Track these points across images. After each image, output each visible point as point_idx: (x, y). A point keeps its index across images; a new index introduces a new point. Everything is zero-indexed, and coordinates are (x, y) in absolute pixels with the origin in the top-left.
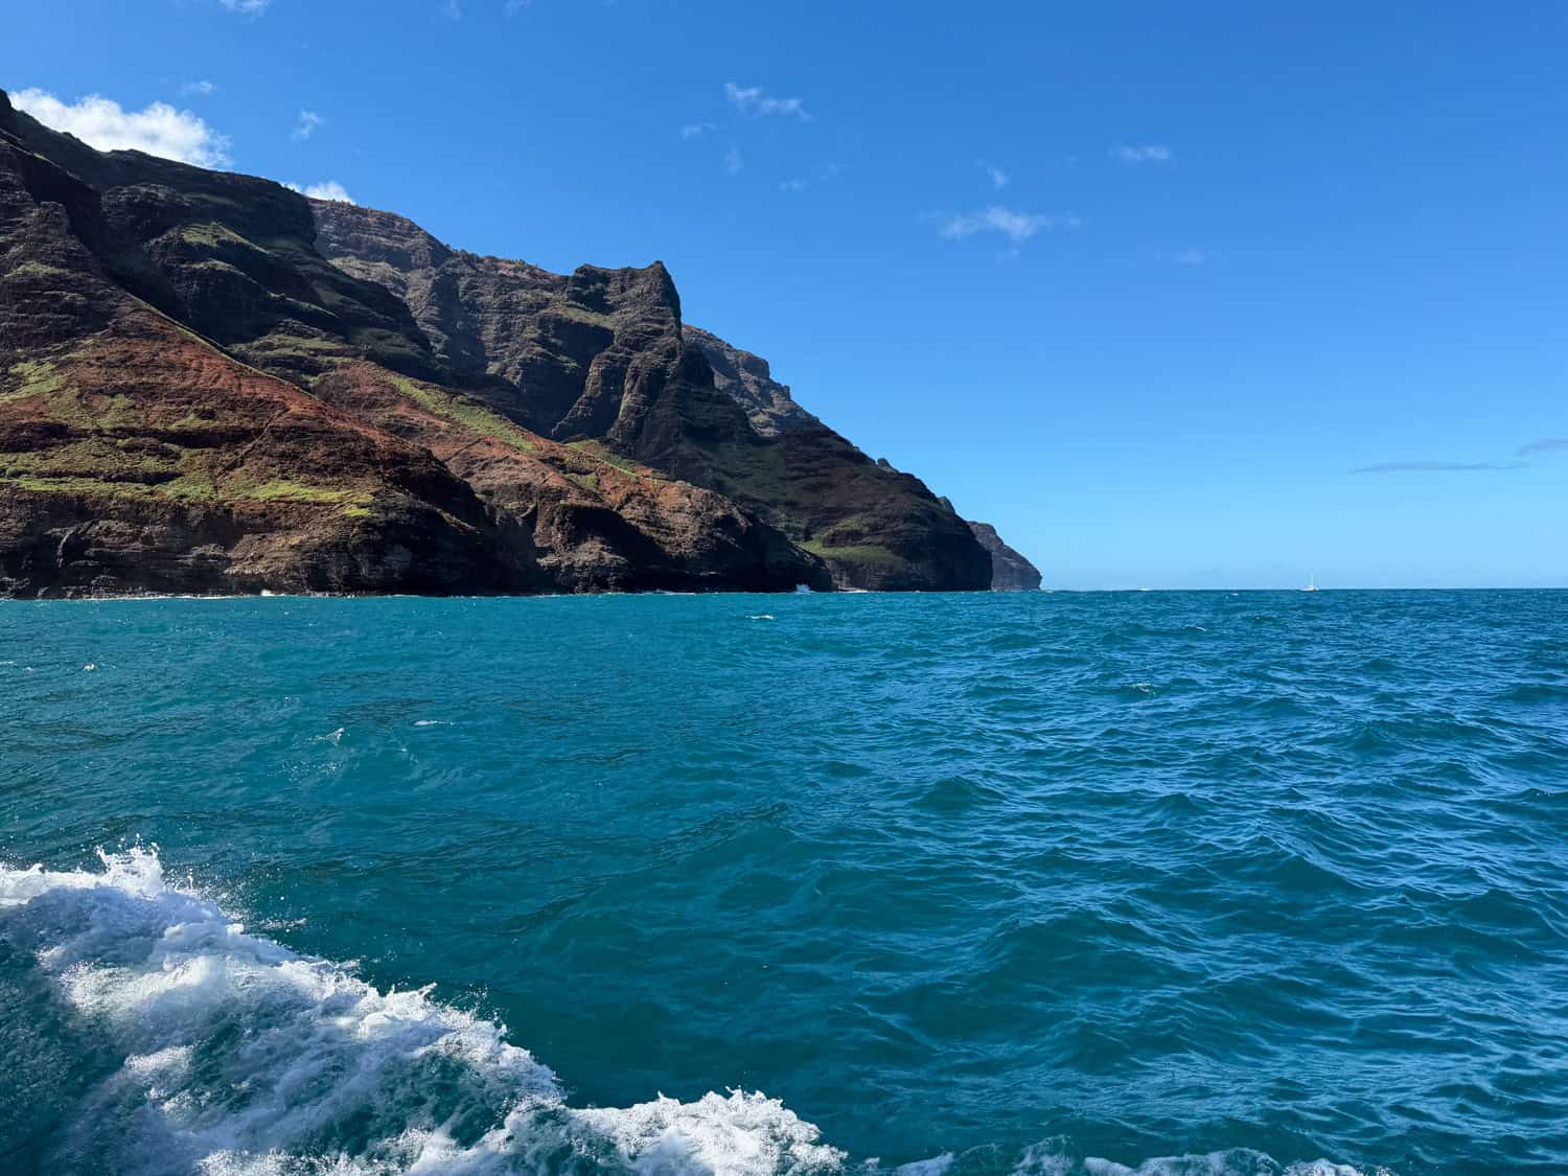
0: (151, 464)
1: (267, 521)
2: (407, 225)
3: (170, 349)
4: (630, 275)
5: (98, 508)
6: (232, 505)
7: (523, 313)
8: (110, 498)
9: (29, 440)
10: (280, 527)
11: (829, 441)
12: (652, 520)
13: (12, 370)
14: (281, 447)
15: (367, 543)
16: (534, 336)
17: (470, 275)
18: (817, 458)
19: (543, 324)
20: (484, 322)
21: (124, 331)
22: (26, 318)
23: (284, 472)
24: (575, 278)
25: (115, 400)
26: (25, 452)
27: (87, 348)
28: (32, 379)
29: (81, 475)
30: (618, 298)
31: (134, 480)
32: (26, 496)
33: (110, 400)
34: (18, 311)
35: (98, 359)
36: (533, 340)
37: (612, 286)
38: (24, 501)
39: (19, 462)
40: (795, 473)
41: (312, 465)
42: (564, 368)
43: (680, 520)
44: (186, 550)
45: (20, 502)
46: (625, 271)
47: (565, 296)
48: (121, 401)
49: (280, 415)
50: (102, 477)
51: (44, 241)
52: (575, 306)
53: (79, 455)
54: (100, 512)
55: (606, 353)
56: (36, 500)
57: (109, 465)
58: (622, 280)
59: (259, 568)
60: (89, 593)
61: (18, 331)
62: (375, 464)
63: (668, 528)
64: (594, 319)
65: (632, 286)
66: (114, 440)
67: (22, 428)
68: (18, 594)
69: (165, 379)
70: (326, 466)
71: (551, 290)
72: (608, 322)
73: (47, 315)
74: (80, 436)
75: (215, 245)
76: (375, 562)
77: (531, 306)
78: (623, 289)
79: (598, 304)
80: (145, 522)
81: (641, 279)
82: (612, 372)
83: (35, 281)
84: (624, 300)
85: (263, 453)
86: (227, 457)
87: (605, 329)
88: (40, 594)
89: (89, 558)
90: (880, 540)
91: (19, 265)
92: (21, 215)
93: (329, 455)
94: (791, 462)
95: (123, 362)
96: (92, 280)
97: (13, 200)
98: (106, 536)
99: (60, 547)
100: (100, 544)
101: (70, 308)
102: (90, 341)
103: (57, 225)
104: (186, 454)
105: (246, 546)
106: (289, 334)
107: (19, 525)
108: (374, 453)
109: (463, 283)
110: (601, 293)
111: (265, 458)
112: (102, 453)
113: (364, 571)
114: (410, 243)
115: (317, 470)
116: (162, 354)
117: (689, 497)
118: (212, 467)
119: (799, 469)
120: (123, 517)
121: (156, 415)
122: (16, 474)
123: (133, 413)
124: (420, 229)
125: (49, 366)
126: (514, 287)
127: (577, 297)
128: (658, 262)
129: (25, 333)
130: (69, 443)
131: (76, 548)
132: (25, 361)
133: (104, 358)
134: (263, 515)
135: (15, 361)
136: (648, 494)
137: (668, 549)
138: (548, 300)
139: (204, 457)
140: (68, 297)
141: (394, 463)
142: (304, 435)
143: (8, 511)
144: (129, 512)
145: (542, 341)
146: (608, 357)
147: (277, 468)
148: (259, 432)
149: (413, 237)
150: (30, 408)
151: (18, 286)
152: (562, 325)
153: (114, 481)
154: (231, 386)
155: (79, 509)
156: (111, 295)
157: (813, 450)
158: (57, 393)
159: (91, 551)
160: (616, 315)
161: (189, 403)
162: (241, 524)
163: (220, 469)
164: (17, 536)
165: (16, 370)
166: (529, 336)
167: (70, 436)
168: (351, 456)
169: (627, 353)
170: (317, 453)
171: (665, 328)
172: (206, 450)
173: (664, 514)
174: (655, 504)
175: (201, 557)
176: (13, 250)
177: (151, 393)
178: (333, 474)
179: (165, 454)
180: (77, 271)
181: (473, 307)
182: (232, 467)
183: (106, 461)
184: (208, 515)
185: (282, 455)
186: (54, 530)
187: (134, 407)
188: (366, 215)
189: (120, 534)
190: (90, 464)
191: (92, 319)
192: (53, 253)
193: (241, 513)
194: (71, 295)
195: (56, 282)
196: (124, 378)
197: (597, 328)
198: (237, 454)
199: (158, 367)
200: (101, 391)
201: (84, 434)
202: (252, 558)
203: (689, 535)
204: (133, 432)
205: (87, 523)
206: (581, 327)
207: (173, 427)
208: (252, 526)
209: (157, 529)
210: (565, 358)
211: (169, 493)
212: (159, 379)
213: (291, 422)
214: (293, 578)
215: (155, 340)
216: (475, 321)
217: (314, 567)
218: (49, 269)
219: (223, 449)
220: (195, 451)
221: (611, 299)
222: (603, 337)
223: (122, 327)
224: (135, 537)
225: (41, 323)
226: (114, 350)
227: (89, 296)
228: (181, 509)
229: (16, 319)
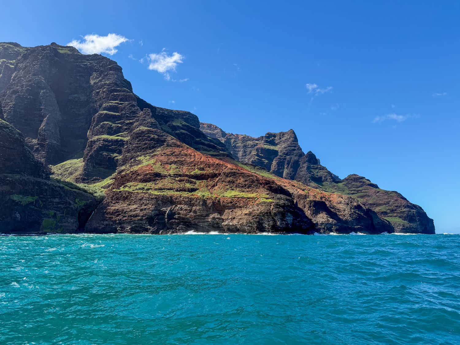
0: (188, 185)
1: (233, 205)
2: (215, 126)
3: (184, 150)
4: (282, 134)
5: (177, 200)
6: (220, 199)
7: (250, 148)
8: (181, 197)
9: (150, 178)
10: (238, 207)
11: (364, 180)
12: (332, 206)
13: (137, 159)
14: (228, 179)
15: (279, 212)
16: (255, 154)
17: (234, 138)
18: (361, 186)
19: (257, 150)
20: (239, 151)
21: (170, 145)
22: (140, 143)
23: (231, 187)
24: (266, 136)
25: (172, 166)
26: (149, 182)
27: (159, 151)
28: (144, 161)
29: (168, 189)
30: (279, 141)
31: (185, 191)
32: (154, 196)
33: (170, 166)
34: (138, 141)
35: (164, 153)
36: (254, 155)
37: (277, 138)
38: (153, 198)
39: (147, 186)
40: (352, 192)
41: (240, 185)
42: (264, 163)
43: (341, 207)
44: (208, 215)
45: (152, 199)
46: (281, 133)
47: (263, 142)
48: (173, 166)
49: (225, 169)
50: (175, 190)
51: (145, 120)
52: (266, 144)
53: (166, 182)
54: (178, 202)
55: (278, 157)
56: (157, 198)
57: (176, 185)
58: (280, 136)
59: (235, 222)
60: (176, 232)
61: (138, 147)
62: (261, 184)
63: (338, 209)
64: (272, 147)
65: (283, 137)
66: (174, 178)
67: (146, 175)
68: (153, 233)
69: (185, 159)
70: (245, 185)
71: (258, 141)
72: (276, 148)
73: (147, 142)
74: (165, 177)
75: (181, 126)
76: (282, 220)
77: (252, 146)
78: (280, 138)
79: (273, 143)
80: (193, 205)
81: (286, 135)
82: (280, 163)
83: (143, 132)
84: (281, 141)
85: (223, 181)
86: (211, 183)
87: (276, 150)
88: (160, 233)
89: (175, 219)
90: (395, 215)
91: (138, 128)
92: (137, 114)
93: (246, 181)
94: (350, 188)
95: (172, 154)
96: (159, 131)
97: (135, 110)
98: (181, 210)
99: (166, 215)
100: (179, 214)
101: (153, 139)
102: (159, 149)
103: (148, 115)
104: (198, 182)
105: (227, 215)
106: (203, 151)
107: (153, 207)
108: (259, 180)
109: (232, 141)
110: (273, 140)
111: (224, 183)
112: (173, 182)
113: (278, 223)
114: (216, 131)
115: (242, 187)
116: (182, 151)
117: (342, 198)
118: (207, 186)
119: (354, 190)
120: (186, 204)
121: (184, 170)
122: (148, 189)
123: (177, 170)
124: (218, 127)
125: (148, 157)
126: (247, 141)
127: (266, 142)
128: (291, 130)
129: (140, 148)
130: (162, 179)
131: (171, 215)
132: (141, 156)
133: (166, 153)
134: (231, 202)
135: (138, 156)
136: (327, 197)
137: (341, 217)
138: (257, 143)
139: (203, 183)
140: (152, 136)
141: (267, 184)
142: (235, 175)
143: (148, 202)
144: (188, 202)
145: (258, 155)
146: (279, 158)
147: (229, 186)
148: (220, 174)
149: (217, 130)
150: (148, 168)
151: (138, 134)
152: (263, 150)
153: (179, 191)
154: (206, 160)
155: (170, 201)
156: (164, 135)
157: (358, 184)
158: (154, 164)
159: (176, 216)
160: (279, 146)
161: (195, 166)
162: (224, 206)
163: (210, 187)
164: (152, 211)
165: (138, 159)
166: (254, 154)
167: (162, 177)
168: (253, 182)
169: (284, 157)
170: (241, 180)
171: (296, 148)
172: (204, 181)
173: (335, 204)
174: (330, 201)
175: (214, 218)
176: (135, 124)
177: (182, 163)
178: (248, 188)
179: (191, 182)
180: (154, 128)
181: (235, 147)
182: (214, 186)
183: (175, 185)
184: (213, 203)
185: (229, 182)
186: (163, 208)
187: (177, 168)
188: (204, 125)
189: (186, 210)
190: (170, 186)
191: (160, 142)
192: (147, 124)
193: (223, 202)
194: (153, 135)
195: (149, 132)
196: (173, 159)
197: (273, 150)
198: (214, 182)
199: (182, 155)
200: (167, 163)
201: (165, 176)
202: (231, 218)
203: (346, 212)
204: (180, 175)
205: (174, 206)
206: (269, 150)
207: (192, 173)
208: (228, 206)
209: (198, 208)
210: (264, 160)
211: (199, 195)
212: (183, 159)
213: (229, 171)
214: (249, 226)
215: (180, 147)
216: (236, 151)
217: (258, 222)
218: (146, 128)
219: (209, 180)
220: (200, 181)
221: (277, 142)
222: (275, 153)
223: (170, 144)
224: (191, 211)
225: (145, 144)
226: (168, 151)
227: (158, 135)
228: (204, 200)
229: (137, 143)
